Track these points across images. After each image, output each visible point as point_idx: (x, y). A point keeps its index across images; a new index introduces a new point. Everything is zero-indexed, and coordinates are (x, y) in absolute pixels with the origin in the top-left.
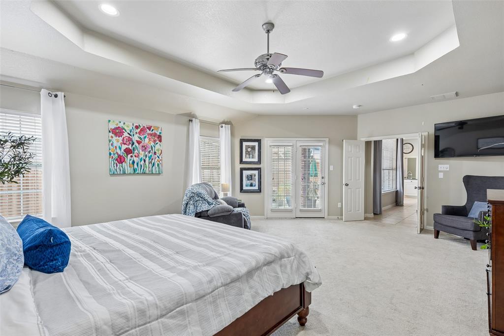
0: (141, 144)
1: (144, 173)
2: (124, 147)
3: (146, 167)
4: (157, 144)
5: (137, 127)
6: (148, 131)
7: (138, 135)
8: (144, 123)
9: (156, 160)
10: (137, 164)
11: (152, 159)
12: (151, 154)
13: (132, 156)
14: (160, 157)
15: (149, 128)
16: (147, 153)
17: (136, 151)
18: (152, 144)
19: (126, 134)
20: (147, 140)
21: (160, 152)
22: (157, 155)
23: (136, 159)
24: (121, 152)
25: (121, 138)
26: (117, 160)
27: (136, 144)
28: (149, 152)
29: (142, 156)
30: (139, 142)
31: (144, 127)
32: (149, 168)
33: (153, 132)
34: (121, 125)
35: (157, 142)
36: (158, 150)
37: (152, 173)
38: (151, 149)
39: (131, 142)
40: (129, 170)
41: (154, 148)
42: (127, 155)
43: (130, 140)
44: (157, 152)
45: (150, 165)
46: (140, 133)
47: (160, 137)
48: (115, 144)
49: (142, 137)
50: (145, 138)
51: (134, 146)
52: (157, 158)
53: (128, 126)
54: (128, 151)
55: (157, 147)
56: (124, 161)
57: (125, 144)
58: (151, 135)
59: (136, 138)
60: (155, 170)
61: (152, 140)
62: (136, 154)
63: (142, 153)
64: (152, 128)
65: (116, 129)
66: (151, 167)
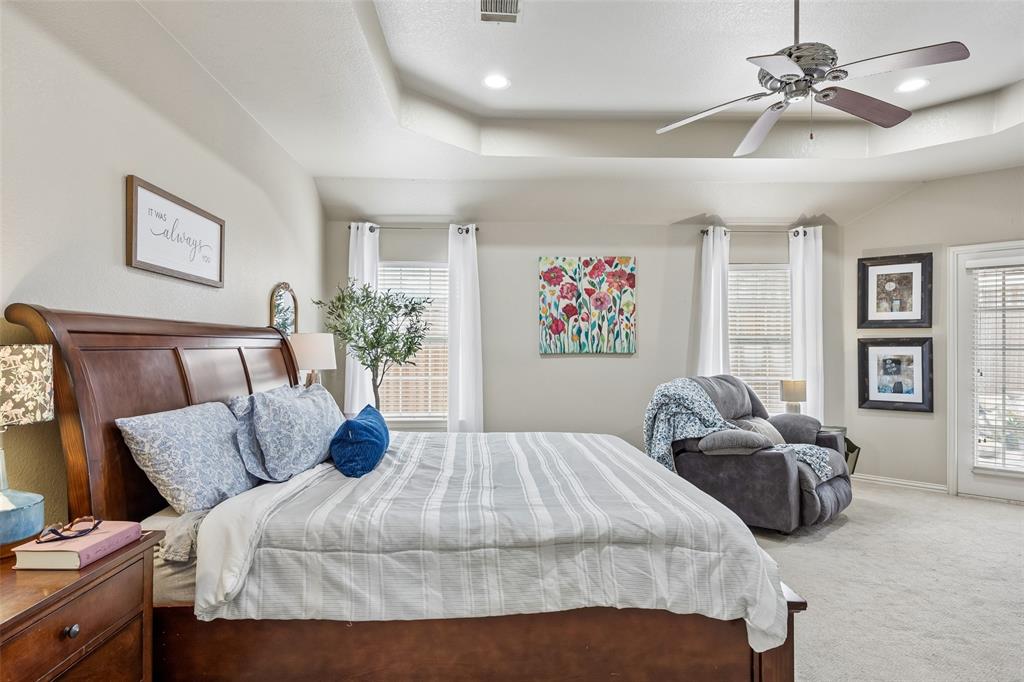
0: (594, 296)
1: (599, 353)
2: (563, 303)
3: (604, 340)
4: (625, 292)
5: (586, 264)
6: (608, 269)
7: (588, 277)
8: (599, 254)
9: (623, 326)
10: (587, 334)
11: (615, 324)
12: (612, 313)
13: (576, 320)
14: (632, 320)
15: (610, 262)
16: (604, 312)
17: (585, 310)
18: (616, 293)
19: (566, 279)
20: (605, 286)
21: (631, 308)
22: (626, 314)
23: (584, 326)
24: (557, 313)
25: (558, 288)
26: (551, 327)
27: (584, 296)
28: (610, 310)
29: (594, 319)
30: (589, 292)
31: (600, 260)
32: (608, 341)
33: (618, 269)
34: (559, 263)
35: (626, 288)
36: (628, 305)
37: (615, 353)
38: (612, 304)
39: (575, 293)
40: (571, 346)
41: (618, 301)
42: (568, 318)
43: (573, 289)
44: (625, 308)
45: (611, 335)
46: (591, 274)
47: (631, 279)
48: (548, 300)
49: (596, 281)
50: (601, 282)
51: (580, 300)
52: (626, 322)
53: (570, 264)
54: (570, 311)
55: (626, 298)
56: (562, 330)
57: (565, 297)
58: (613, 275)
59: (584, 284)
60: (621, 345)
61: (616, 285)
62: (583, 315)
63: (595, 312)
64: (616, 261)
65: (551, 271)
66: (612, 340)
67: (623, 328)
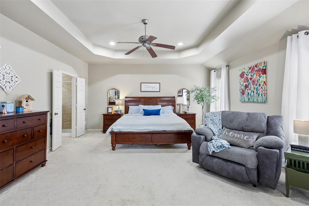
0: (252, 80)
1: (254, 102)
2: (245, 84)
3: (255, 97)
4: (261, 76)
5: (250, 68)
6: (256, 69)
7: (250, 73)
8: (252, 64)
9: (260, 91)
10: (250, 94)
11: (258, 90)
12: (257, 86)
13: (248, 90)
14: (263, 88)
15: (256, 66)
16: (255, 86)
17: (250, 86)
18: (258, 77)
19: (245, 76)
20: (255, 75)
21: (263, 83)
22: (261, 86)
23: (249, 91)
24: (243, 88)
25: (243, 79)
26: (242, 93)
27: (250, 81)
28: (256, 85)
29: (252, 89)
30: (251, 79)
31: (253, 66)
32: (256, 97)
33: (259, 67)
34: (243, 70)
35: (261, 75)
36: (262, 82)
37: (258, 102)
38: (257, 82)
39: (247, 80)
40: (247, 100)
41: (259, 81)
42: (246, 89)
43: (247, 78)
44: (261, 84)
45: (257, 95)
46: (251, 72)
47: (264, 71)
48: (241, 84)
49: (252, 74)
50: (254, 74)
51: (249, 82)
52: (261, 89)
53: (246, 70)
54: (246, 87)
55: (261, 79)
56: (244, 93)
57: (245, 82)
58: (257, 71)
59: (249, 77)
60: (260, 99)
61: (258, 74)
62: (249, 88)
63: (252, 86)
64: (258, 65)
65: (242, 73)
66: (257, 97)
67: (260, 92)
